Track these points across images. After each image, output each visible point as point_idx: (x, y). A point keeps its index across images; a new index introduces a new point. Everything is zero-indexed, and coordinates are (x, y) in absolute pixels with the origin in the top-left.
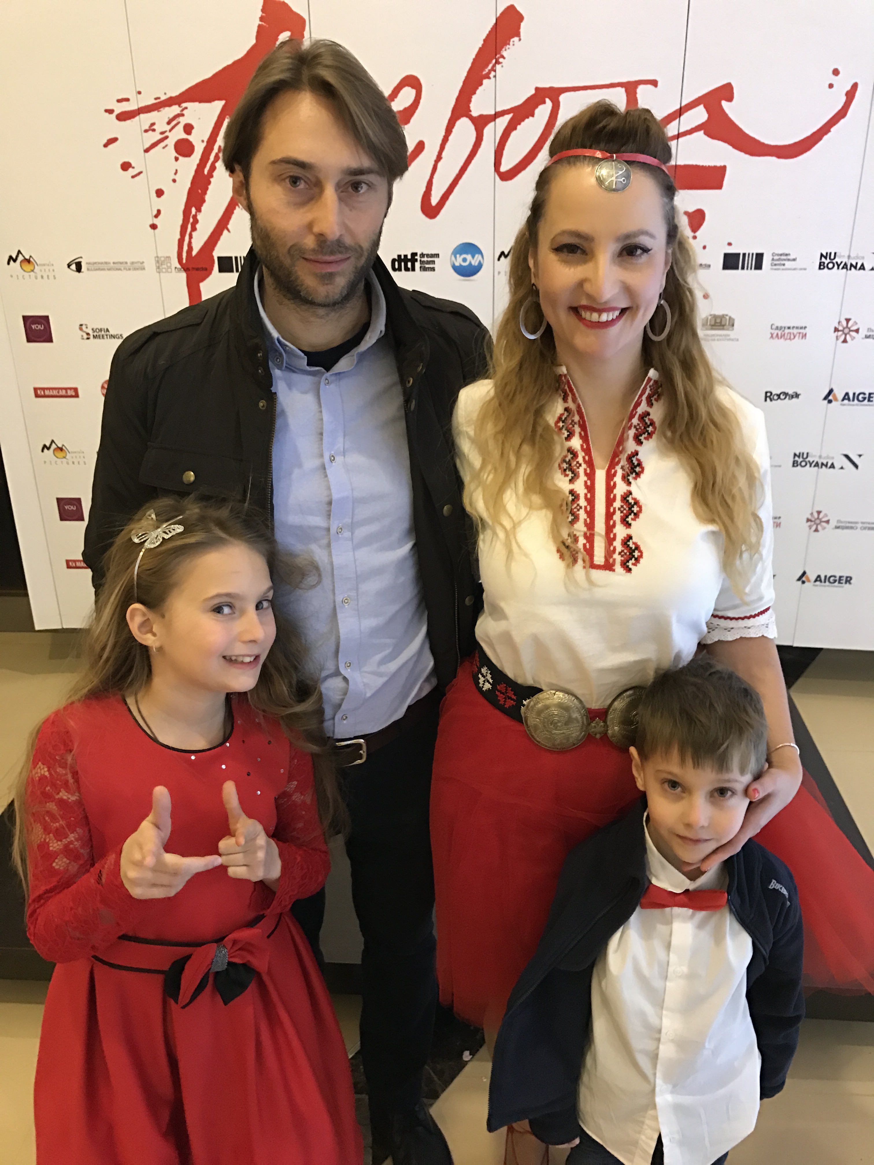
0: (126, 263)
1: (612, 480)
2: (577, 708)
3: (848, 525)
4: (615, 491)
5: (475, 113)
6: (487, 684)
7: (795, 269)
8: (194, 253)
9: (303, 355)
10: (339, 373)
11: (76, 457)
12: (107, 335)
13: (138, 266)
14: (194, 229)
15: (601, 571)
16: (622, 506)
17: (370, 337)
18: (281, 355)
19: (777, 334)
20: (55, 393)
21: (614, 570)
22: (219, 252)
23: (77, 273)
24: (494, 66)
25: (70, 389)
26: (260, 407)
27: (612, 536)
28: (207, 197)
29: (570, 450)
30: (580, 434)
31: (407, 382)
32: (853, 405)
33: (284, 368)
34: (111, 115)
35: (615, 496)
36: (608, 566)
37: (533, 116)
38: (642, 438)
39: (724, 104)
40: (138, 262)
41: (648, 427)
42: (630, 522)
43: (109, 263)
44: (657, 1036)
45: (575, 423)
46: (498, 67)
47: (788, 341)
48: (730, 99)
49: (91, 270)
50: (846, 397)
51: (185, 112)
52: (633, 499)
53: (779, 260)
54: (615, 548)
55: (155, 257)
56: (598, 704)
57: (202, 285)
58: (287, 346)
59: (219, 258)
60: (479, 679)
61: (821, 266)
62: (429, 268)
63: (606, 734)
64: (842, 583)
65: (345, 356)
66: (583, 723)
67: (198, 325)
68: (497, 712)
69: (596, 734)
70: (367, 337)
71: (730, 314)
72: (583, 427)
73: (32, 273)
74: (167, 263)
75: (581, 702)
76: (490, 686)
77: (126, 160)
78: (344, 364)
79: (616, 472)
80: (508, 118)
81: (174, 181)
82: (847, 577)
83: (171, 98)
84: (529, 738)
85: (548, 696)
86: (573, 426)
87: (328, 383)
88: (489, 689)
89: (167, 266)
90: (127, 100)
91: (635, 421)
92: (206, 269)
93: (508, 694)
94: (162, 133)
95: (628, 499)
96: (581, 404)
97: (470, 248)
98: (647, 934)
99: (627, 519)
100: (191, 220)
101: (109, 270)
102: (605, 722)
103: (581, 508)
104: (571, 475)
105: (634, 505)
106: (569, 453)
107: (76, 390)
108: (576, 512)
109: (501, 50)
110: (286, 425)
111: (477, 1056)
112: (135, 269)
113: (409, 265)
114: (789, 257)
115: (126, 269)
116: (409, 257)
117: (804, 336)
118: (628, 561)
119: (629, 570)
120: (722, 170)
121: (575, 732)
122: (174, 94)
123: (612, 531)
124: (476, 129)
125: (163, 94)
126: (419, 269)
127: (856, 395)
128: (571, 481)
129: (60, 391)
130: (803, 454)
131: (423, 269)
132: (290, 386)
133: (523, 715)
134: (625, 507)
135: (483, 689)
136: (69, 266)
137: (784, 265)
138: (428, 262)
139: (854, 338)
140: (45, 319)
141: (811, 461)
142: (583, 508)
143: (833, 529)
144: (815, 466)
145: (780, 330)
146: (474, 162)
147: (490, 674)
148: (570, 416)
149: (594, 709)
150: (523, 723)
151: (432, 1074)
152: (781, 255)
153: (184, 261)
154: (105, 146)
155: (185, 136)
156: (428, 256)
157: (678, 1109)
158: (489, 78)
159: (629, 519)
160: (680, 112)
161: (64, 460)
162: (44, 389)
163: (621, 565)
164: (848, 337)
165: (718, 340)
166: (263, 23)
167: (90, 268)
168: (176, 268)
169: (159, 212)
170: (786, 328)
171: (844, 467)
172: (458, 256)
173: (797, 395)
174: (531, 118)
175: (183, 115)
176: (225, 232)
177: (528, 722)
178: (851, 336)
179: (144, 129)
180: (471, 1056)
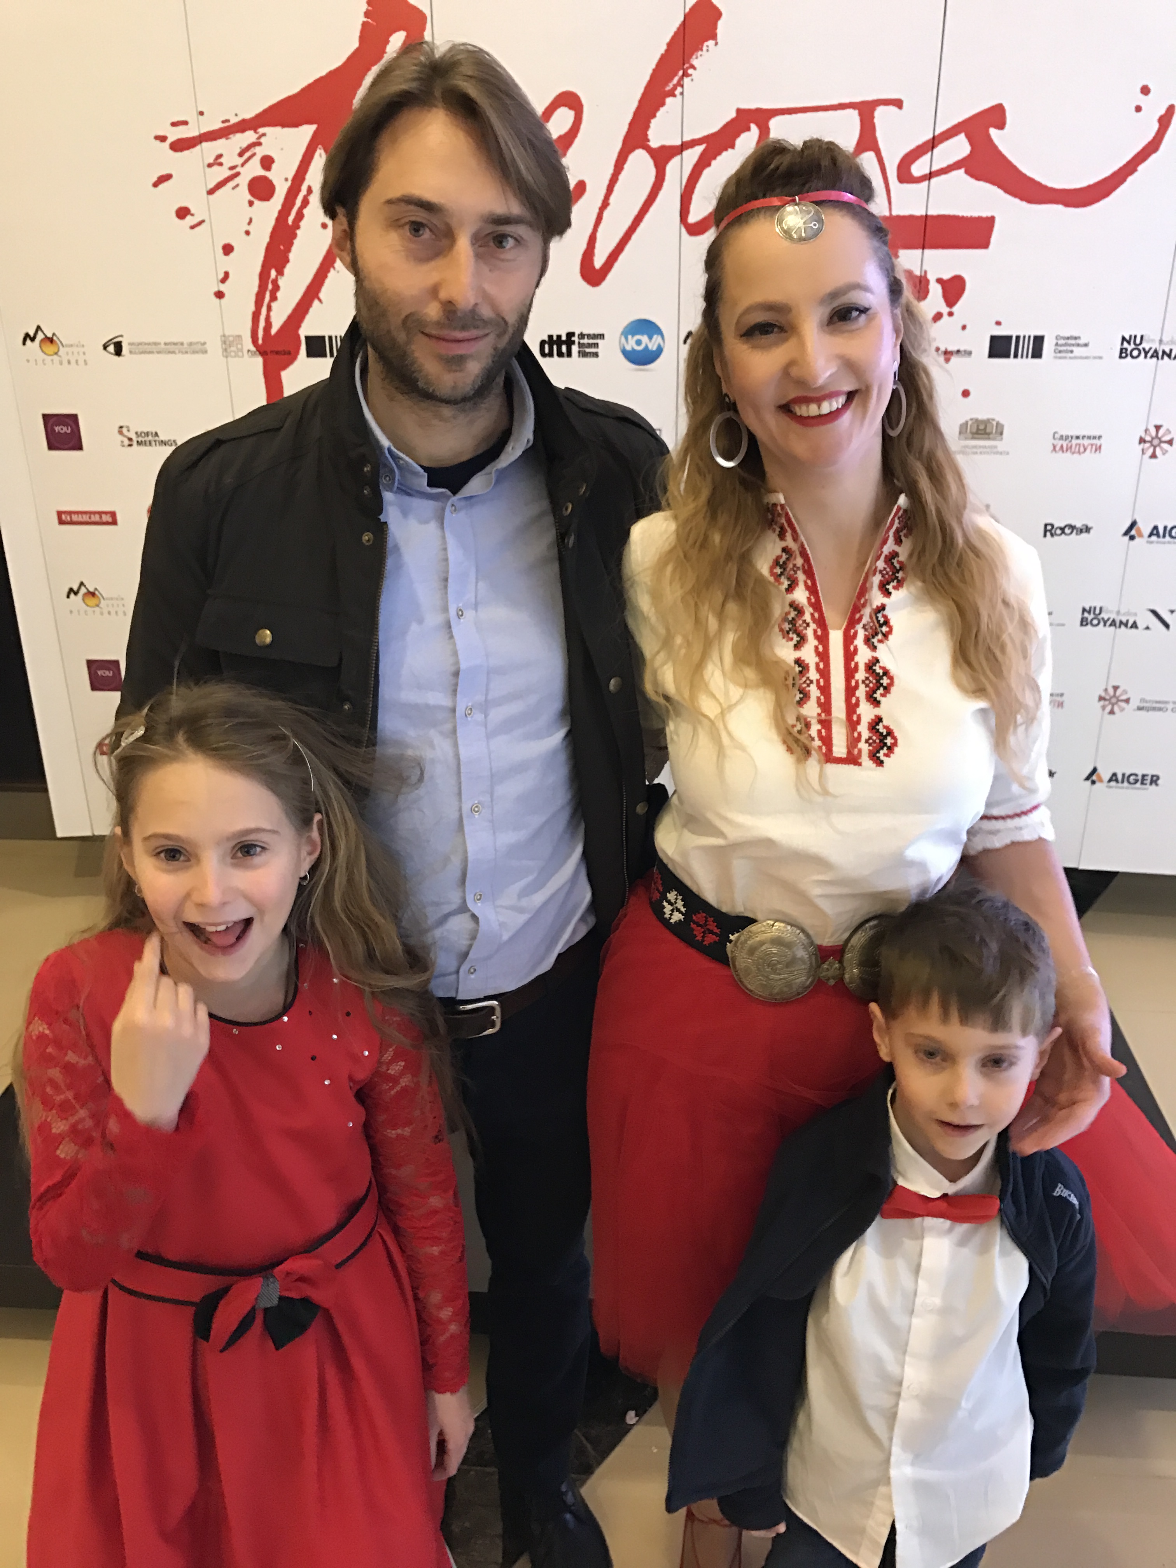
0: (182, 344)
1: (852, 643)
2: (803, 944)
3: (1155, 705)
4: (857, 659)
5: (654, 143)
6: (676, 914)
7: (1087, 358)
8: (274, 331)
9: (422, 471)
10: (471, 497)
11: (113, 605)
12: (155, 441)
13: (198, 348)
14: (274, 298)
15: (844, 765)
16: (867, 678)
17: (513, 448)
18: (392, 471)
19: (1062, 446)
20: (85, 518)
21: (860, 764)
22: (307, 329)
23: (116, 357)
24: (682, 78)
25: (106, 513)
26: (364, 542)
27: (855, 718)
28: (291, 256)
29: (793, 605)
30: (805, 583)
31: (564, 509)
32: (1164, 543)
33: (395, 489)
34: (163, 144)
35: (857, 664)
36: (852, 759)
37: (733, 147)
38: (890, 587)
39: (993, 132)
40: (197, 343)
41: (898, 572)
42: (878, 699)
43: (159, 344)
44: (896, 1389)
45: (798, 568)
46: (686, 80)
47: (1076, 455)
48: (1001, 125)
49: (135, 353)
50: (1155, 532)
51: (263, 140)
52: (881, 667)
53: (1065, 345)
54: (860, 734)
55: (221, 336)
56: (833, 940)
57: (285, 375)
58: (401, 459)
59: (307, 338)
60: (664, 907)
61: (1123, 353)
62: (590, 353)
63: (841, 979)
64: (1146, 784)
65: (479, 474)
66: (811, 963)
67: (278, 429)
68: (691, 951)
69: (828, 979)
70: (509, 448)
71: (997, 419)
72: (809, 573)
73: (55, 357)
74: (237, 344)
75: (808, 935)
76: (681, 917)
77: (184, 204)
78: (476, 485)
79: (856, 633)
80: (699, 149)
81: (247, 233)
82: (1153, 776)
83: (244, 121)
84: (737, 985)
85: (763, 929)
86: (796, 573)
87: (455, 511)
88: (680, 920)
89: (237, 349)
90: (185, 123)
91: (881, 564)
92: (289, 353)
93: (708, 927)
94: (232, 168)
95: (874, 668)
96: (805, 543)
97: (646, 327)
98: (889, 1250)
99: (875, 695)
100: (270, 286)
101: (159, 352)
102: (841, 962)
103: (812, 682)
104: (796, 638)
105: (883, 676)
106: (792, 610)
107: (113, 514)
108: (805, 688)
109: (691, 57)
110: (399, 566)
111: (646, 1417)
112: (194, 352)
113: (564, 348)
114: (1078, 341)
115: (182, 353)
116: (564, 338)
117: (1099, 448)
118: (878, 752)
119: (880, 763)
120: (990, 222)
121: (800, 978)
122: (249, 115)
123: (855, 712)
124: (656, 165)
125: (234, 114)
126: (577, 354)
127: (1168, 529)
128: (797, 647)
129: (92, 516)
130: (1095, 608)
131: (583, 354)
132: (405, 513)
133: (730, 955)
134: (871, 679)
135: (671, 921)
136: (105, 347)
137: (1072, 352)
138: (590, 345)
139: (1167, 451)
140: (72, 420)
141: (1106, 619)
142: (815, 682)
143: (1134, 710)
144: (1111, 625)
145: (1066, 440)
146: (652, 209)
147: (682, 900)
148: (792, 559)
149: (826, 947)
150: (729, 965)
151: (585, 1442)
152: (1068, 338)
153: (260, 342)
154: (156, 185)
155: (262, 172)
156: (589, 336)
157: (921, 1487)
158: (675, 96)
159: (877, 695)
160: (933, 144)
161: (97, 609)
162: (70, 513)
163: (869, 757)
164: (1158, 450)
165: (981, 453)
166: (369, 20)
167: (133, 351)
168: (249, 351)
169: (227, 275)
170: (1074, 438)
171: (1150, 626)
172: (630, 337)
173: (1087, 529)
174: (730, 150)
175: (260, 144)
176: (316, 302)
177: (737, 963)
178: (1162, 449)
179: (207, 162)
180: (637, 1418)
